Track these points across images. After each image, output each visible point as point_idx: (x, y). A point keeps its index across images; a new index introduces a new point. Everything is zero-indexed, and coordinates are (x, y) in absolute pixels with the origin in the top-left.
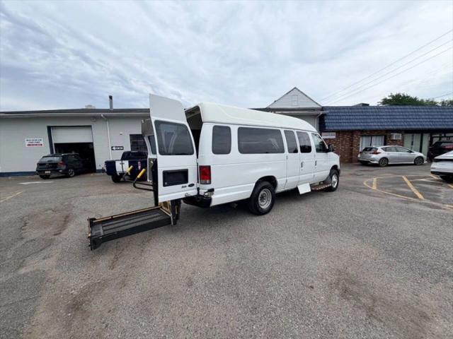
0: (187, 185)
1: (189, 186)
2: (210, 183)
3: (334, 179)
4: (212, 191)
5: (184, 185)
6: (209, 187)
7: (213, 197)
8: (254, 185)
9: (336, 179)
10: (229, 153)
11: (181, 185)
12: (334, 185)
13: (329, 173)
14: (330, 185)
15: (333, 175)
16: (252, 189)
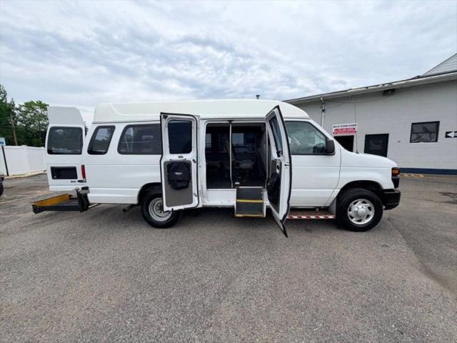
0: (76, 180)
1: (79, 181)
2: (86, 182)
3: (360, 209)
4: (86, 188)
5: (73, 180)
6: (84, 185)
7: (89, 195)
8: (138, 190)
9: (370, 208)
10: (105, 153)
11: (70, 180)
12: (360, 221)
13: (335, 195)
14: (331, 217)
15: (354, 199)
16: (136, 195)
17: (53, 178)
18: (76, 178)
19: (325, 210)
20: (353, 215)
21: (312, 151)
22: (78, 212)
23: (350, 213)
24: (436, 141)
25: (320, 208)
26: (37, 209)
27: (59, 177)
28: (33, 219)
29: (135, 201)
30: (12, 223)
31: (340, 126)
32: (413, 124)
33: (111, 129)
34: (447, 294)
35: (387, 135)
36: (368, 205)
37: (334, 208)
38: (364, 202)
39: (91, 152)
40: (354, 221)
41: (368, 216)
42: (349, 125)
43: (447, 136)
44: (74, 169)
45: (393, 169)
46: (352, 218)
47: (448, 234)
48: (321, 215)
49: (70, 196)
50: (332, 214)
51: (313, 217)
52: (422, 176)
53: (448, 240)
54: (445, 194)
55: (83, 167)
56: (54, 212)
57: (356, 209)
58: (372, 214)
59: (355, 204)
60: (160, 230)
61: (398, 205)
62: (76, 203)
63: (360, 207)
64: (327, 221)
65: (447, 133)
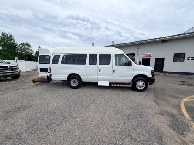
2: (51, 73)
4: (51, 75)
8: (67, 76)
9: (144, 84)
10: (57, 64)
11: (45, 72)
12: (140, 88)
13: (132, 79)
14: (130, 86)
15: (138, 80)
16: (67, 77)
17: (40, 71)
18: (47, 72)
19: (129, 84)
20: (138, 86)
21: (125, 64)
22: (47, 83)
23: (137, 85)
24: (184, 61)
25: (127, 83)
26: (34, 82)
27: (42, 71)
28: (33, 85)
29: (66, 79)
30: (27, 86)
31: (145, 54)
32: (174, 54)
33: (59, 56)
34: (157, 106)
35: (164, 59)
36: (143, 83)
37: (131, 84)
38: (141, 82)
39: (53, 63)
40: (138, 88)
41: (143, 86)
42: (148, 54)
43: (188, 59)
44: (47, 69)
45: (152, 71)
46: (138, 87)
47: (170, 93)
48: (127, 85)
49: (43, 78)
50: (130, 85)
51: (124, 86)
52: (177, 75)
53: (169, 95)
54: (181, 82)
55: (50, 68)
56: (40, 83)
57: (139, 84)
58: (144, 86)
59: (139, 82)
60: (74, 89)
61: (154, 83)
62: (47, 80)
63: (140, 83)
64: (128, 88)
65: (188, 58)
